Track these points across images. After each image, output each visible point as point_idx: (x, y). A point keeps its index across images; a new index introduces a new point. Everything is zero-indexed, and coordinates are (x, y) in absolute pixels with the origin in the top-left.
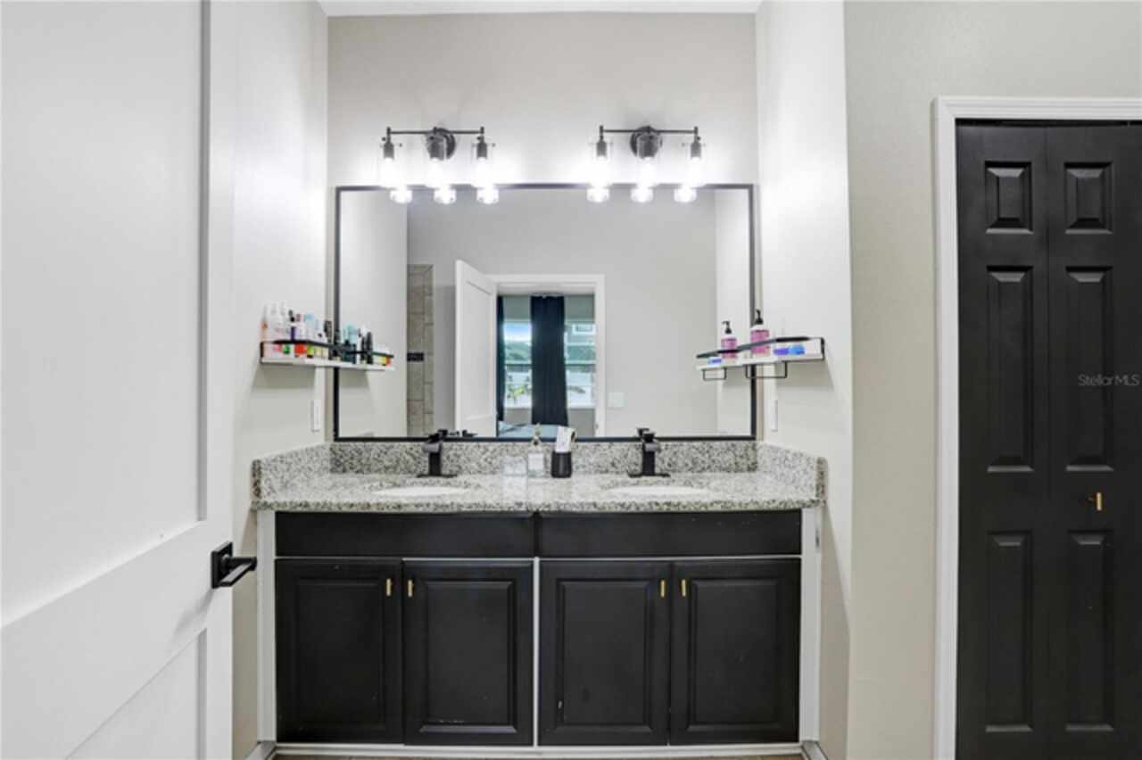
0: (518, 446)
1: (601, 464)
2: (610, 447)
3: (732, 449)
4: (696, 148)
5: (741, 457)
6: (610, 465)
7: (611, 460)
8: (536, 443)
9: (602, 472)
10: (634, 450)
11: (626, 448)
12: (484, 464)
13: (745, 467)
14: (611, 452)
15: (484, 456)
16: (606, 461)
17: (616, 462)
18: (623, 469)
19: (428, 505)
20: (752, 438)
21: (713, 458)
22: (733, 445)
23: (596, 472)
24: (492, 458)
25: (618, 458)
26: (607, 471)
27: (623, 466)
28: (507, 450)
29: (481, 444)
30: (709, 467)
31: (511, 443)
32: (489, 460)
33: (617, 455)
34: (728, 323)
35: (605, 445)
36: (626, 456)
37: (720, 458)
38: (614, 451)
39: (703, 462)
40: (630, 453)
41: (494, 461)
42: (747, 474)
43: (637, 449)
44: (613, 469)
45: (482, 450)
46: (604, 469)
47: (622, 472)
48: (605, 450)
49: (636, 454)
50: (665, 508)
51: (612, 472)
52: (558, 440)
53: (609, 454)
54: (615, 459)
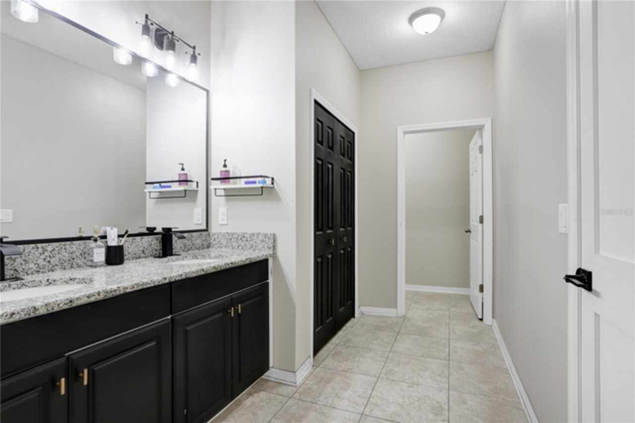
0: (75, 244)
1: (136, 253)
2: (141, 240)
3: (201, 236)
4: (194, 59)
5: (204, 241)
6: (141, 252)
7: (141, 249)
8: (96, 240)
9: (136, 258)
10: (155, 241)
11: (150, 240)
12: (42, 263)
13: (206, 246)
14: (142, 243)
15: (43, 256)
16: (139, 250)
17: (145, 250)
18: (149, 254)
19: (99, 293)
20: (206, 230)
21: (193, 242)
22: (201, 234)
23: (133, 259)
24: (50, 257)
25: (146, 247)
26: (139, 257)
27: (149, 253)
28: (65, 249)
29: (39, 245)
30: (191, 248)
31: (69, 243)
32: (49, 259)
33: (145, 245)
34: (182, 164)
35: (138, 238)
36: (150, 245)
37: (196, 242)
38: (144, 243)
39: (189, 245)
40: (153, 243)
41: (52, 261)
42: (207, 250)
43: (157, 240)
44: (143, 255)
45: (40, 250)
46: (138, 256)
47: (149, 256)
48: (139, 242)
49: (157, 244)
50: (231, 265)
51: (143, 257)
52: (108, 237)
53: (141, 245)
54: (144, 248)
